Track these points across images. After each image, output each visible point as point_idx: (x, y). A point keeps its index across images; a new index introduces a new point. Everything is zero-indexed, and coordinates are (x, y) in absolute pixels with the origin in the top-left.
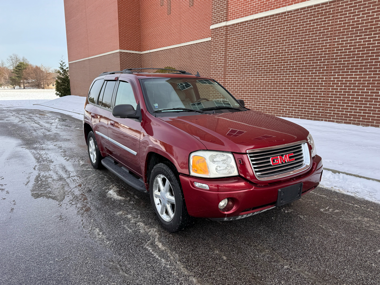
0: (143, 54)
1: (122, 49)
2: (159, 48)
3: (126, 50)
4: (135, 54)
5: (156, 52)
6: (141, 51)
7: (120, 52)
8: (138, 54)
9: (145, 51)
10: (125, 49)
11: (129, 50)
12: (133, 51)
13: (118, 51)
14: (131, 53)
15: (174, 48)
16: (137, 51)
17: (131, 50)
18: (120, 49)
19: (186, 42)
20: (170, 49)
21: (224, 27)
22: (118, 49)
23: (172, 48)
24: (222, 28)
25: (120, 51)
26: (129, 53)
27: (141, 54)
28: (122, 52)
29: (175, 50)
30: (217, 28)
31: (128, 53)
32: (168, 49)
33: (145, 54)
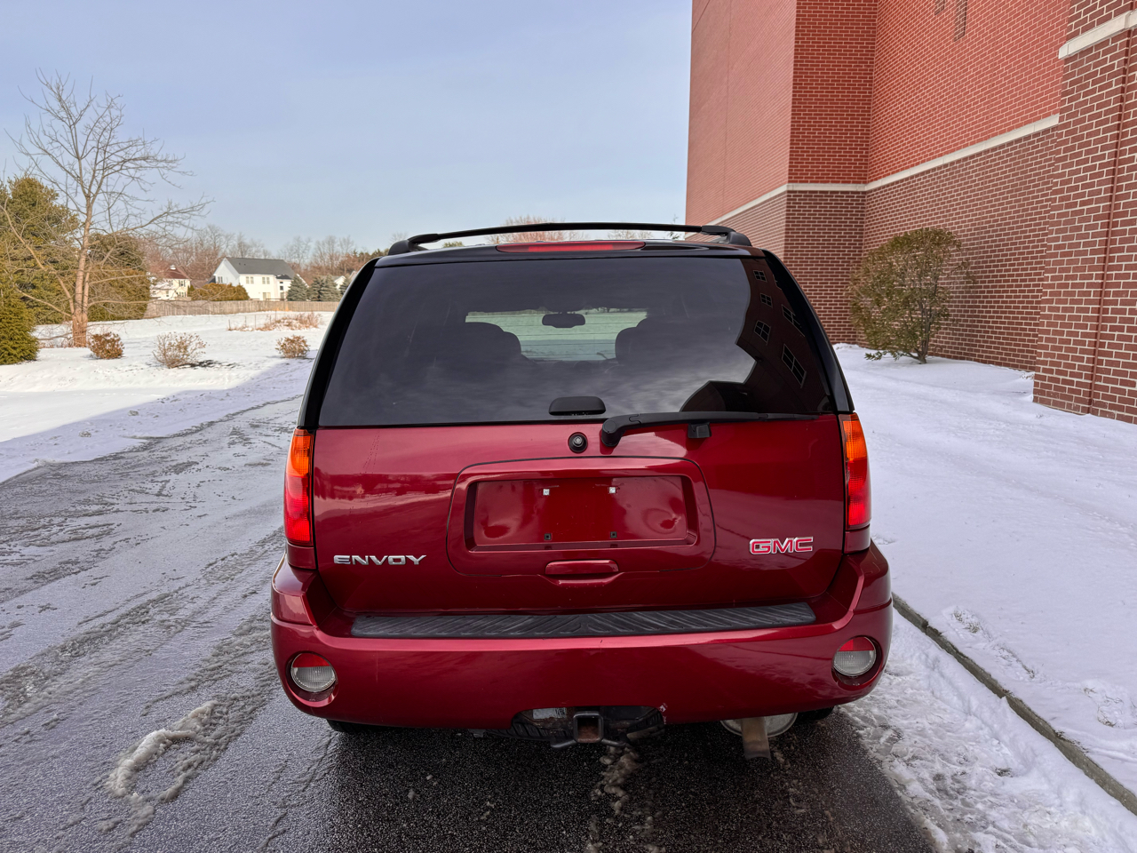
0: (871, 191)
1: (796, 182)
2: (918, 164)
3: (811, 182)
4: (842, 192)
5: (907, 179)
6: (865, 183)
7: (789, 192)
8: (853, 192)
9: (876, 179)
10: (807, 182)
11: (822, 182)
12: (834, 185)
13: (783, 189)
14: (826, 192)
15: (965, 159)
16: (849, 182)
17: (827, 182)
18: (789, 182)
19: (1010, 130)
20: (952, 163)
21: (1116, 38)
22: (785, 183)
23: (958, 161)
24: (1111, 45)
25: (791, 189)
26: (821, 192)
27: (864, 193)
28: (795, 192)
29: (967, 164)
30: (1088, 50)
31: (816, 192)
32: (946, 166)
33: (875, 190)
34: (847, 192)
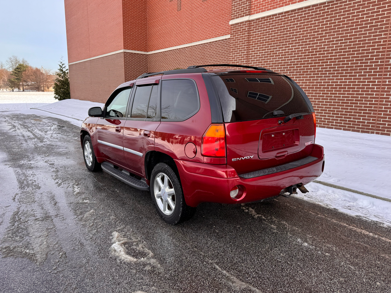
0: (150, 55)
1: (126, 49)
2: (167, 48)
3: (131, 50)
4: (141, 54)
5: (163, 52)
6: (147, 52)
7: (124, 52)
8: (144, 54)
9: (151, 51)
10: (129, 49)
11: (134, 50)
12: (138, 51)
13: (122, 51)
14: (136, 53)
15: (184, 48)
16: (142, 51)
17: (136, 50)
18: (124, 49)
19: (199, 41)
20: (180, 49)
21: (246, 22)
22: (122, 49)
23: (182, 48)
24: (244, 23)
25: (125, 51)
26: (134, 53)
27: (147, 55)
28: (126, 52)
29: (185, 50)
30: (238, 24)
32: (177, 49)
34: (142, 54)
